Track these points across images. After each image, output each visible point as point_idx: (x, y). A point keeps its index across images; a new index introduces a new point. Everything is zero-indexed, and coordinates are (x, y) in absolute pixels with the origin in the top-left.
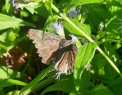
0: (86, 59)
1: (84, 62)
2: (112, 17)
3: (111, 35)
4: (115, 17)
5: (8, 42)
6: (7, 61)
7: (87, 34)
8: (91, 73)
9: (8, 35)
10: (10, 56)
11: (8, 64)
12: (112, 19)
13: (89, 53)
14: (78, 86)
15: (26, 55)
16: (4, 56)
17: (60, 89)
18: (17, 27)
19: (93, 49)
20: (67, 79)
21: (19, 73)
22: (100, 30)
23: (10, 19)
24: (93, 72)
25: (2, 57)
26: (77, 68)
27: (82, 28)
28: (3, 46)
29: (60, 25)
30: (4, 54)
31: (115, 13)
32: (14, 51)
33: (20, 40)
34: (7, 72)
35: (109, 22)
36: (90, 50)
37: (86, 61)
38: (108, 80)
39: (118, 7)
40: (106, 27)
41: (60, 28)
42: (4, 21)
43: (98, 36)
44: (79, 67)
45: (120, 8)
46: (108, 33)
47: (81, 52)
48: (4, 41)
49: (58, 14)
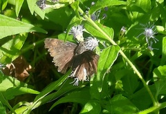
0: (110, 61)
2: (133, 23)
3: (131, 43)
4: (136, 23)
7: (111, 37)
9: (14, 43)
10: (14, 67)
12: (132, 26)
13: (113, 56)
14: (100, 87)
18: (25, 35)
19: (117, 52)
22: (121, 35)
24: (110, 84)
26: (100, 70)
27: (106, 30)
28: (8, 55)
29: (79, 29)
30: (7, 65)
31: (135, 20)
32: (18, 62)
33: (25, 50)
34: (13, 83)
35: (129, 29)
36: (113, 52)
39: (140, 12)
40: (126, 34)
41: (79, 32)
43: (119, 41)
44: (102, 69)
45: (141, 14)
46: (128, 41)
47: (104, 54)
48: (9, 49)
49: (82, 16)
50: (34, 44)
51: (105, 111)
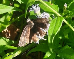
0: (57, 28)
1: (55, 30)
2: (72, 1)
3: (72, 13)
5: (6, 22)
6: (6, 34)
7: (57, 11)
8: (60, 39)
9: (6, 17)
10: (8, 31)
11: (7, 36)
12: (72, 3)
13: (58, 24)
14: (51, 48)
15: (18, 30)
16: (4, 31)
17: (40, 50)
19: (61, 21)
20: (44, 44)
21: (13, 41)
22: (64, 9)
23: (6, 7)
24: (61, 38)
25: (3, 32)
26: (50, 35)
27: (53, 7)
28: (3, 25)
29: (37, 7)
30: (4, 30)
32: (10, 28)
34: (6, 40)
35: (70, 5)
36: (59, 22)
37: (56, 30)
38: (71, 43)
40: (68, 8)
41: (38, 9)
42: (2, 8)
43: (64, 13)
44: (52, 34)
46: (69, 12)
47: (53, 23)
48: (3, 22)
50: (18, 18)
51: (58, 55)
